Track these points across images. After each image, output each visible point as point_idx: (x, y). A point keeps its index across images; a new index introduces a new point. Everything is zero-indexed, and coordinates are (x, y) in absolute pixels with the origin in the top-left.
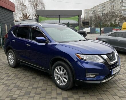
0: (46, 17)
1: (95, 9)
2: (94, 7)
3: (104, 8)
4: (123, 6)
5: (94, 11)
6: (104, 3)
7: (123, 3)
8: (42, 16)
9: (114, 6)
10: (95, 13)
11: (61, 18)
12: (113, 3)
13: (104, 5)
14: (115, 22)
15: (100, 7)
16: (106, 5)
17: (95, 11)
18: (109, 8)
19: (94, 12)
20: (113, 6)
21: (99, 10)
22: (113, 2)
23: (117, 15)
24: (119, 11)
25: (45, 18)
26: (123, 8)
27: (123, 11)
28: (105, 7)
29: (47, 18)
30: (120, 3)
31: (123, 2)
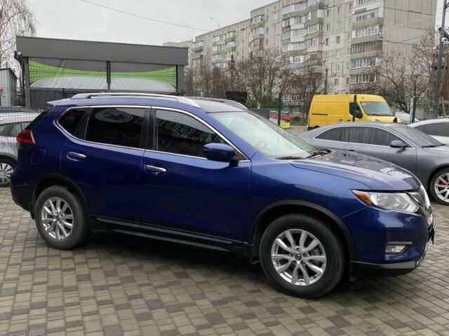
0: (59, 66)
1: (200, 44)
2: (200, 38)
3: (232, 44)
4: (292, 41)
5: (197, 52)
6: (230, 26)
7: (292, 32)
8: (43, 59)
9: (265, 41)
10: (202, 57)
11: (115, 71)
12: (261, 31)
13: (231, 33)
14: (270, 91)
15: (218, 38)
16: (236, 34)
17: (201, 50)
18: (246, 43)
19: (198, 55)
20: (261, 40)
21: (215, 49)
22: (261, 25)
23: (276, 69)
24: (280, 56)
25: (54, 68)
26: (291, 48)
27: (291, 59)
28: (233, 39)
29: (60, 69)
30: (280, 32)
31: (292, 28)
